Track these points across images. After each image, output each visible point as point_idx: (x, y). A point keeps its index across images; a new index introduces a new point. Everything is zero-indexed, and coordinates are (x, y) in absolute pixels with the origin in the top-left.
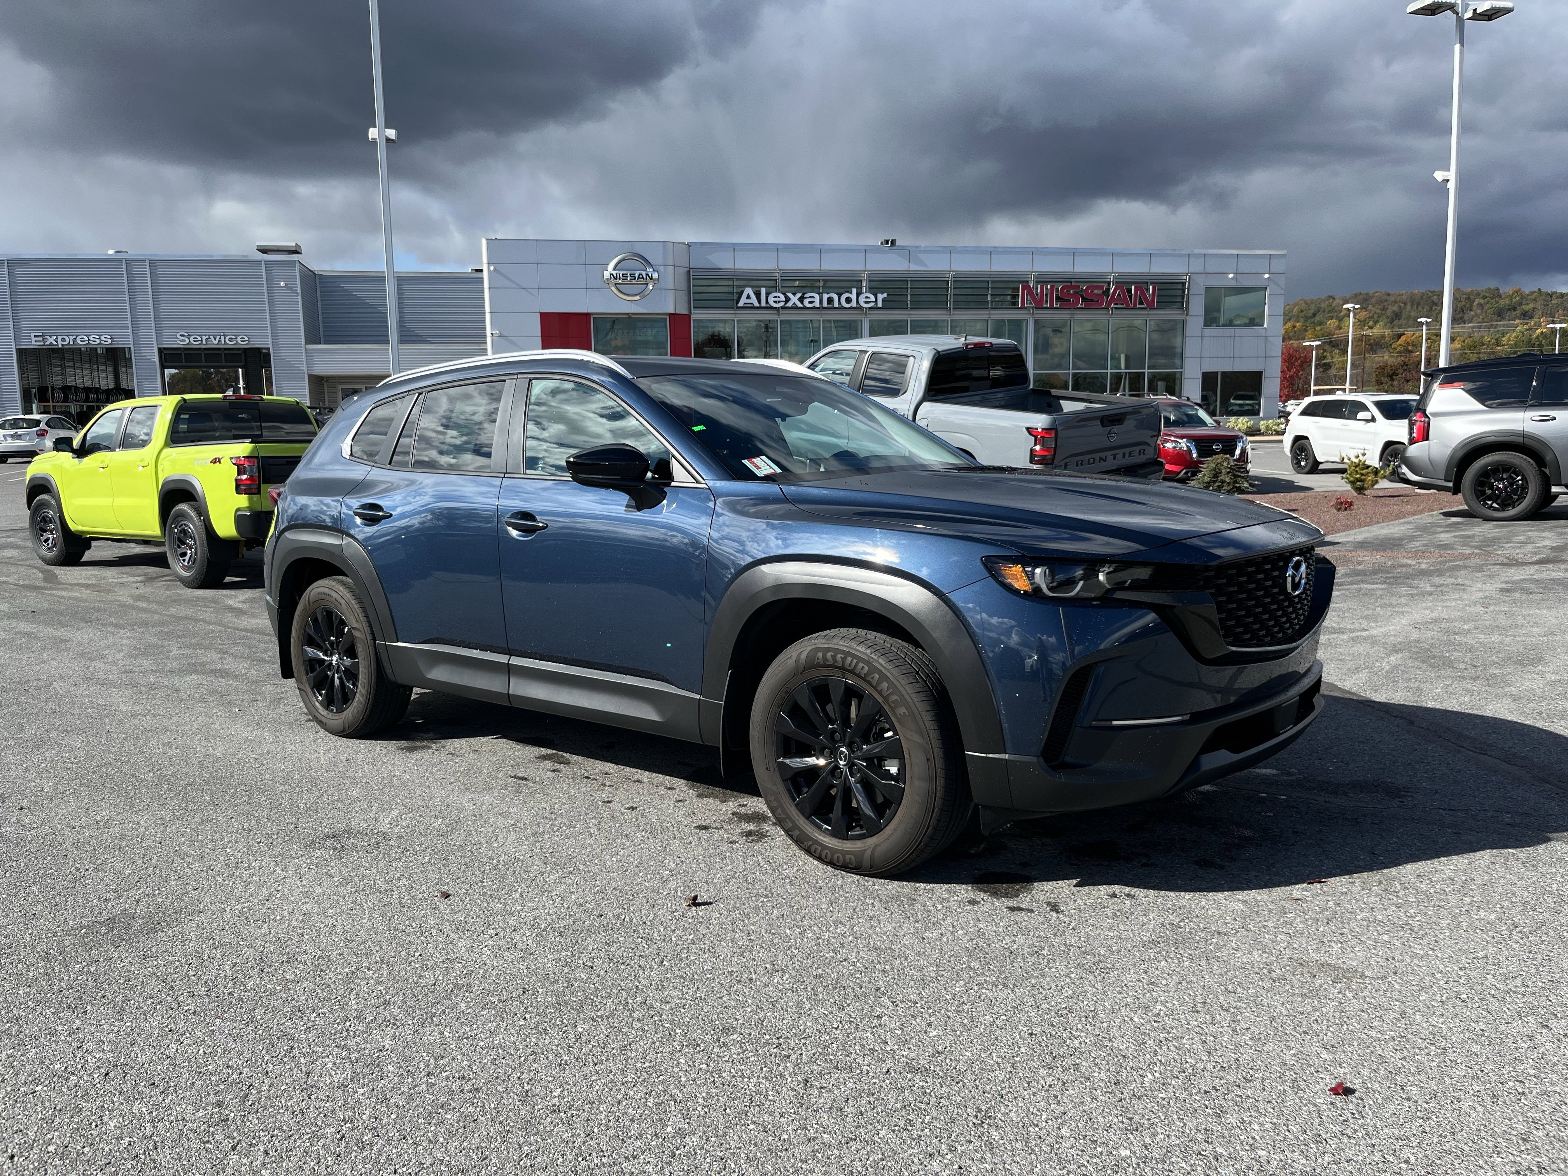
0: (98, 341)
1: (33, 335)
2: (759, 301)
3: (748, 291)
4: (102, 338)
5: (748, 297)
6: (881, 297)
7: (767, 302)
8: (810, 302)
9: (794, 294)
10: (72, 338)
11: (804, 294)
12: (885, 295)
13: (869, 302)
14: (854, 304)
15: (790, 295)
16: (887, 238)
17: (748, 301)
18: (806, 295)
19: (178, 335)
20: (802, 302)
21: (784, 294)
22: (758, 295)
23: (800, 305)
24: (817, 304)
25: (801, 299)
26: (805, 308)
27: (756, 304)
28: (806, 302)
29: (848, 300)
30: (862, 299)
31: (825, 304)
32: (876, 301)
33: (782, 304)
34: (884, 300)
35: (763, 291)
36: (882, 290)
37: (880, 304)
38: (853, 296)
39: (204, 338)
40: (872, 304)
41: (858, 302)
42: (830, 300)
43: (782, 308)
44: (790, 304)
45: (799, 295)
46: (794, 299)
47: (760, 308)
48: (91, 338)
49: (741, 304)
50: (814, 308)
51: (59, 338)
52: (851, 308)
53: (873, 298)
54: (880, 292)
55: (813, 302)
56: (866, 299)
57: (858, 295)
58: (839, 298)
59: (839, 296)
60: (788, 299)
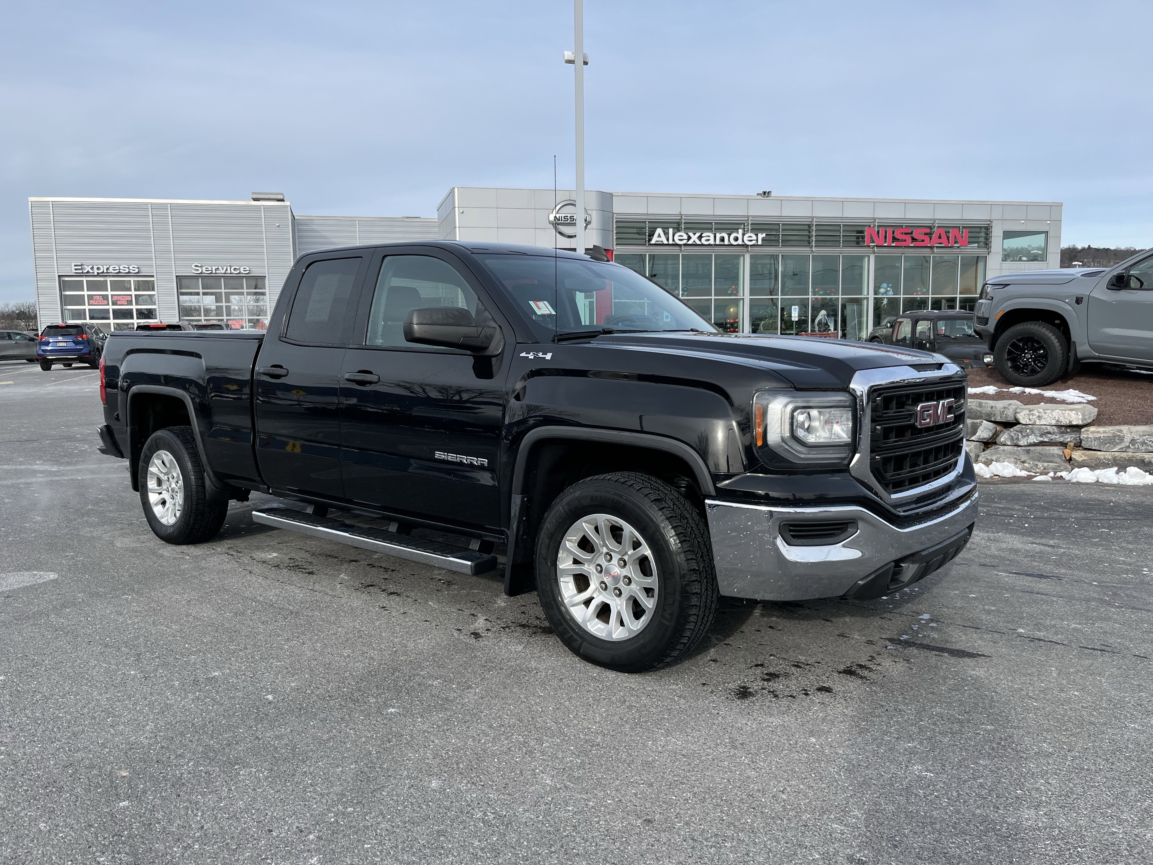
0: (127, 270)
1: (73, 264)
2: (668, 240)
3: (659, 231)
4: (131, 268)
5: (659, 236)
6: (761, 236)
7: (673, 240)
8: (707, 240)
9: (695, 234)
10: (105, 267)
11: (702, 234)
12: (764, 235)
13: (751, 241)
14: (740, 242)
15: (691, 234)
16: (765, 191)
17: (659, 239)
18: (703, 236)
19: (193, 266)
20: (700, 240)
21: (687, 234)
22: (666, 234)
23: (698, 242)
24: (712, 242)
25: (700, 238)
26: (703, 245)
27: (665, 242)
28: (703, 240)
29: (736, 239)
30: (746, 238)
31: (718, 242)
32: (757, 240)
33: (684, 242)
34: (763, 240)
35: (671, 231)
36: (762, 230)
37: (760, 243)
38: (740, 236)
39: (214, 268)
40: (753, 242)
41: (743, 241)
42: (722, 239)
43: (685, 245)
44: (690, 242)
45: (698, 234)
46: (694, 238)
47: (668, 245)
48: (121, 267)
49: (653, 242)
50: (710, 245)
51: (95, 267)
52: (738, 245)
53: (754, 238)
54: (760, 232)
55: (709, 240)
56: (749, 238)
57: (744, 235)
58: (729, 237)
59: (729, 235)
60: (689, 238)
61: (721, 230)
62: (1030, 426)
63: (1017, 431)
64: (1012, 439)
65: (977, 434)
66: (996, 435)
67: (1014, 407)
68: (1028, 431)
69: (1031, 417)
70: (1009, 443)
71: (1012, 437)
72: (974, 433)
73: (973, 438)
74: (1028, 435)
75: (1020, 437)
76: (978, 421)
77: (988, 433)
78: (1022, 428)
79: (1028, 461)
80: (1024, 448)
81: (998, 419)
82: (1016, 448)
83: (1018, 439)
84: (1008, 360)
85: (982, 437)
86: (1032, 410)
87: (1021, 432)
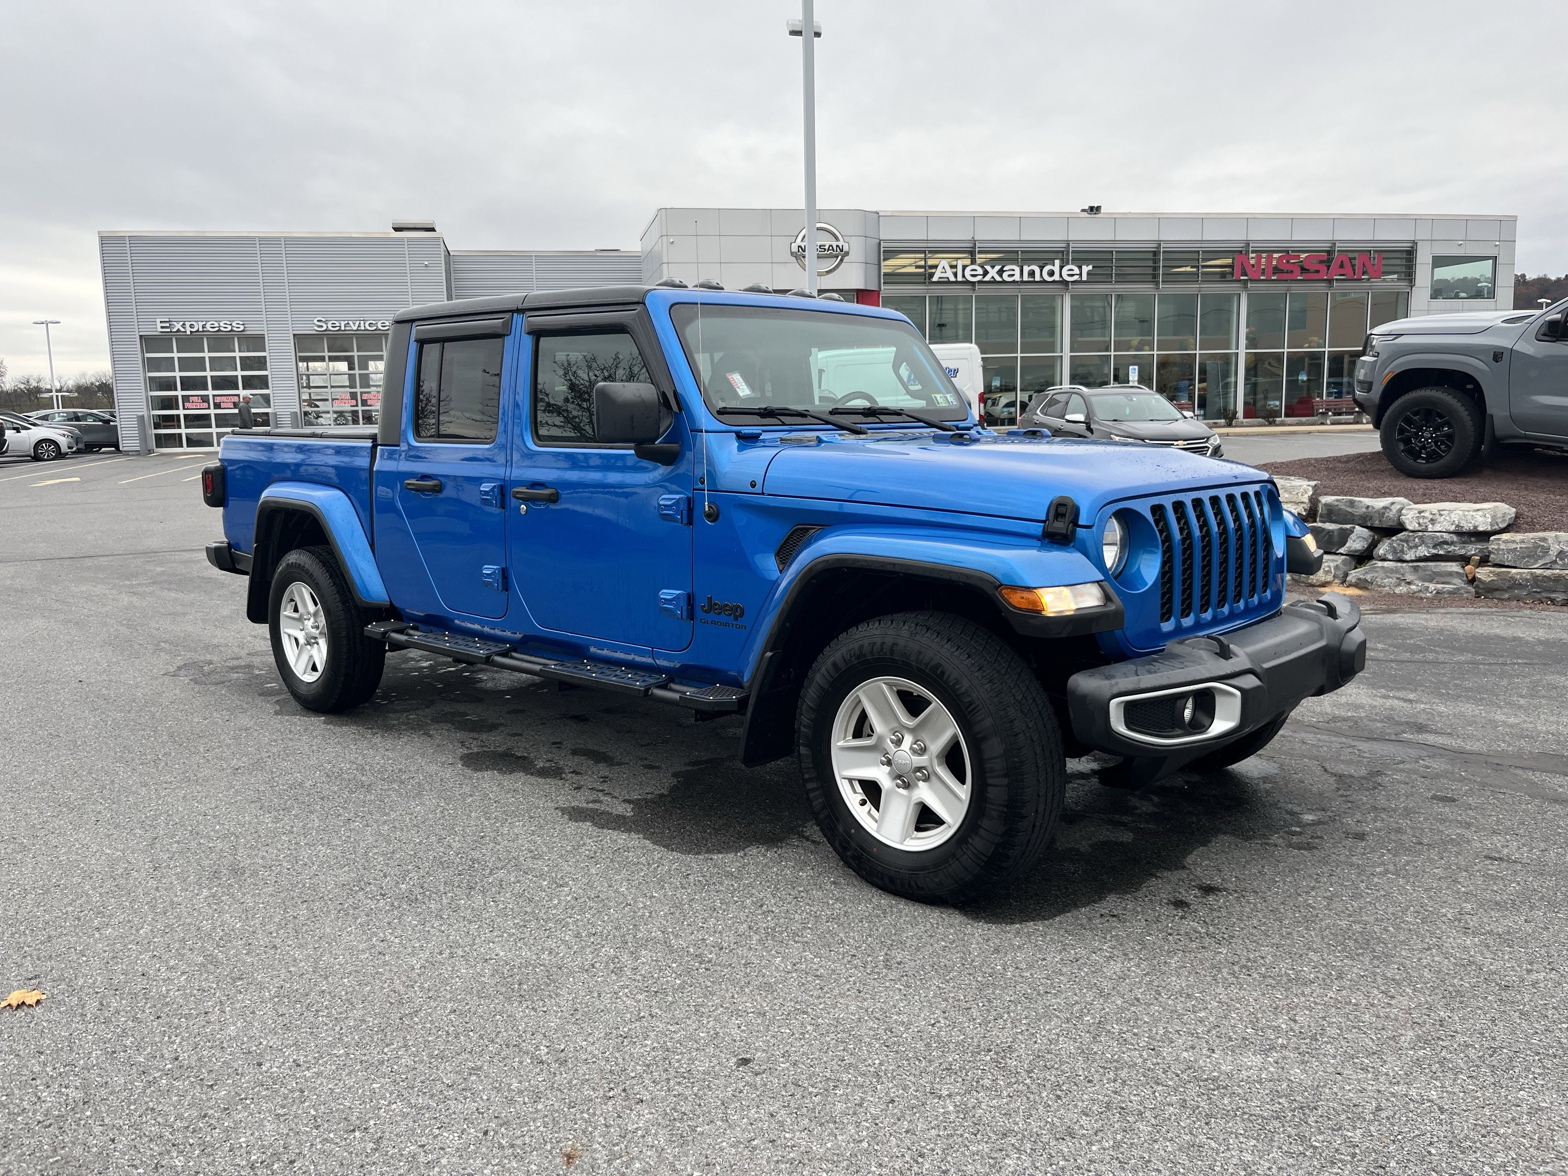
0: (229, 328)
1: (158, 321)
2: (955, 275)
3: (944, 263)
4: (234, 324)
5: (944, 271)
6: (1085, 269)
7: (964, 276)
8: (1010, 276)
9: (993, 267)
10: (201, 324)
11: (1003, 267)
12: (1090, 267)
13: (1072, 275)
14: (1056, 277)
15: (988, 268)
16: (1092, 205)
17: (944, 275)
18: (1005, 269)
19: (315, 321)
20: (1001, 276)
21: (982, 267)
22: (954, 268)
23: (998, 279)
24: (1017, 278)
25: (1001, 272)
26: (1004, 282)
27: (952, 279)
28: (1005, 275)
29: (1051, 273)
30: (1065, 272)
31: (1026, 278)
32: (1081, 274)
33: (979, 278)
34: (1089, 273)
35: (960, 263)
36: (1087, 261)
37: (1084, 278)
38: (1056, 269)
39: (343, 323)
40: (1076, 278)
41: (1061, 276)
42: (1032, 274)
43: (979, 282)
44: (987, 278)
45: (998, 268)
46: (993, 273)
47: (956, 282)
48: (222, 324)
49: (935, 279)
50: (1014, 282)
51: (188, 324)
52: (1054, 282)
53: (1077, 271)
54: (1084, 264)
55: (1013, 275)
56: (1070, 272)
57: (1061, 267)
58: (1041, 271)
59: (1041, 268)
60: (986, 273)
61: (1029, 261)
62: (1420, 534)
63: (1401, 540)
64: (1395, 551)
65: (1348, 545)
66: (1373, 545)
67: (1398, 507)
68: (1417, 540)
69: (1421, 521)
70: (1390, 557)
71: (1395, 548)
72: (1343, 544)
73: (1341, 551)
74: (1416, 547)
75: (1405, 549)
76: (1348, 526)
77: (1362, 543)
78: (1409, 536)
79: (1417, 582)
80: (1410, 564)
81: (1377, 524)
82: (1399, 564)
83: (1402, 551)
84: (1400, 440)
85: (1353, 548)
86: (1423, 511)
87: (1407, 541)
